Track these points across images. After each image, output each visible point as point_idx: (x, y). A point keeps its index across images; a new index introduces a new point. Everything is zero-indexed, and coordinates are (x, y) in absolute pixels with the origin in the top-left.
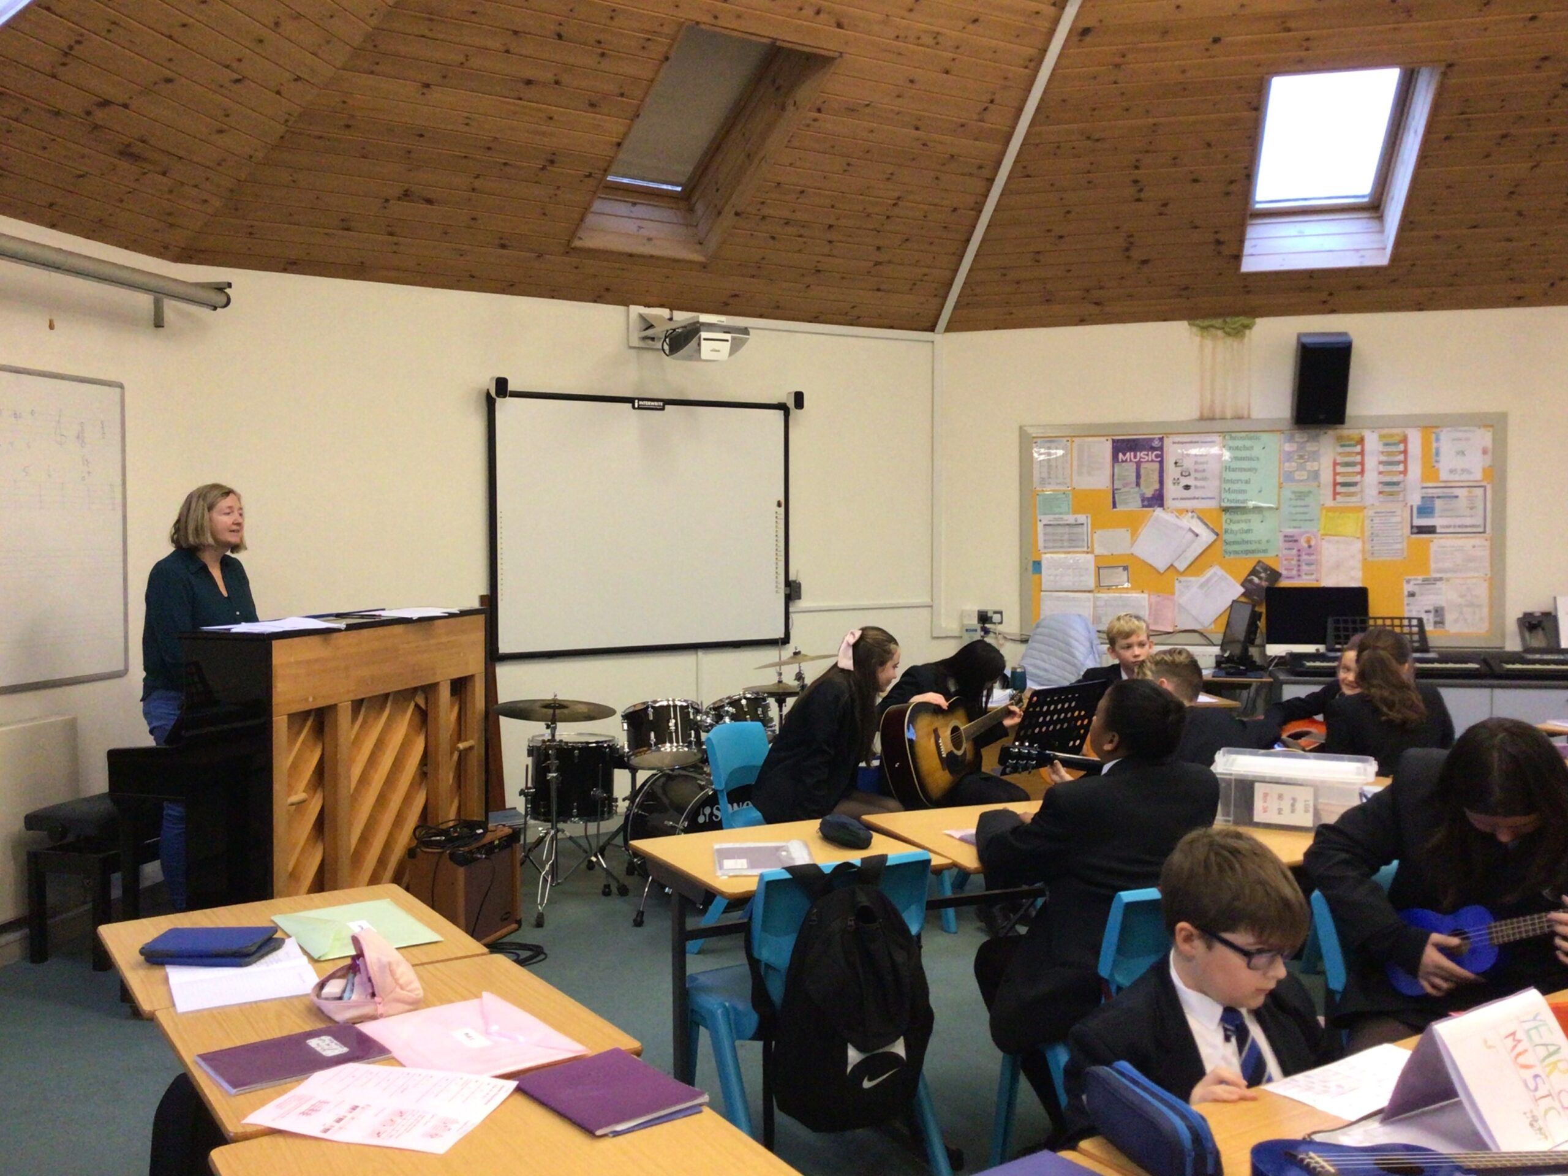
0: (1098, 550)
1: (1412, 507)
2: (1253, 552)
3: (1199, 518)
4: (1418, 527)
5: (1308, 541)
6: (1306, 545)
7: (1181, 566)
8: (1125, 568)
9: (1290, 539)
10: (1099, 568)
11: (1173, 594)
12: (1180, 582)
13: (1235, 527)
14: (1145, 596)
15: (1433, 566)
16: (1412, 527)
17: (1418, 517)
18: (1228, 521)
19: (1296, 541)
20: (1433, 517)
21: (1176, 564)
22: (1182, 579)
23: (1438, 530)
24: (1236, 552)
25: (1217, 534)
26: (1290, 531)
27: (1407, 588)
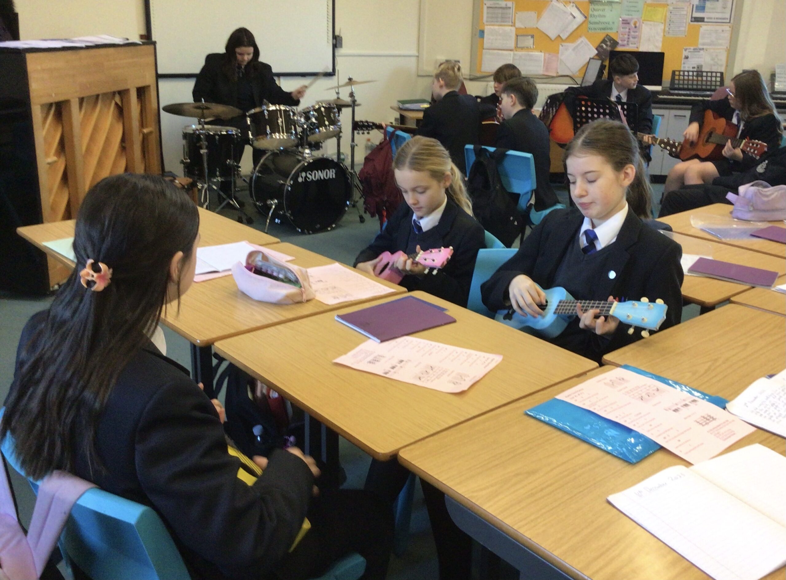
0: (518, 25)
1: (693, 5)
2: (604, 29)
3: (576, 7)
4: (695, 18)
5: (635, 24)
6: (633, 26)
7: (564, 36)
8: (533, 36)
9: (626, 22)
10: (517, 36)
11: (558, 53)
12: (562, 46)
13: (596, 13)
14: (543, 54)
15: (700, 41)
16: (692, 17)
17: (696, 12)
18: (593, 10)
19: (629, 23)
20: (704, 12)
21: (561, 35)
22: (563, 44)
23: (706, 20)
24: (595, 29)
25: (586, 17)
26: (625, 17)
27: (685, 53)
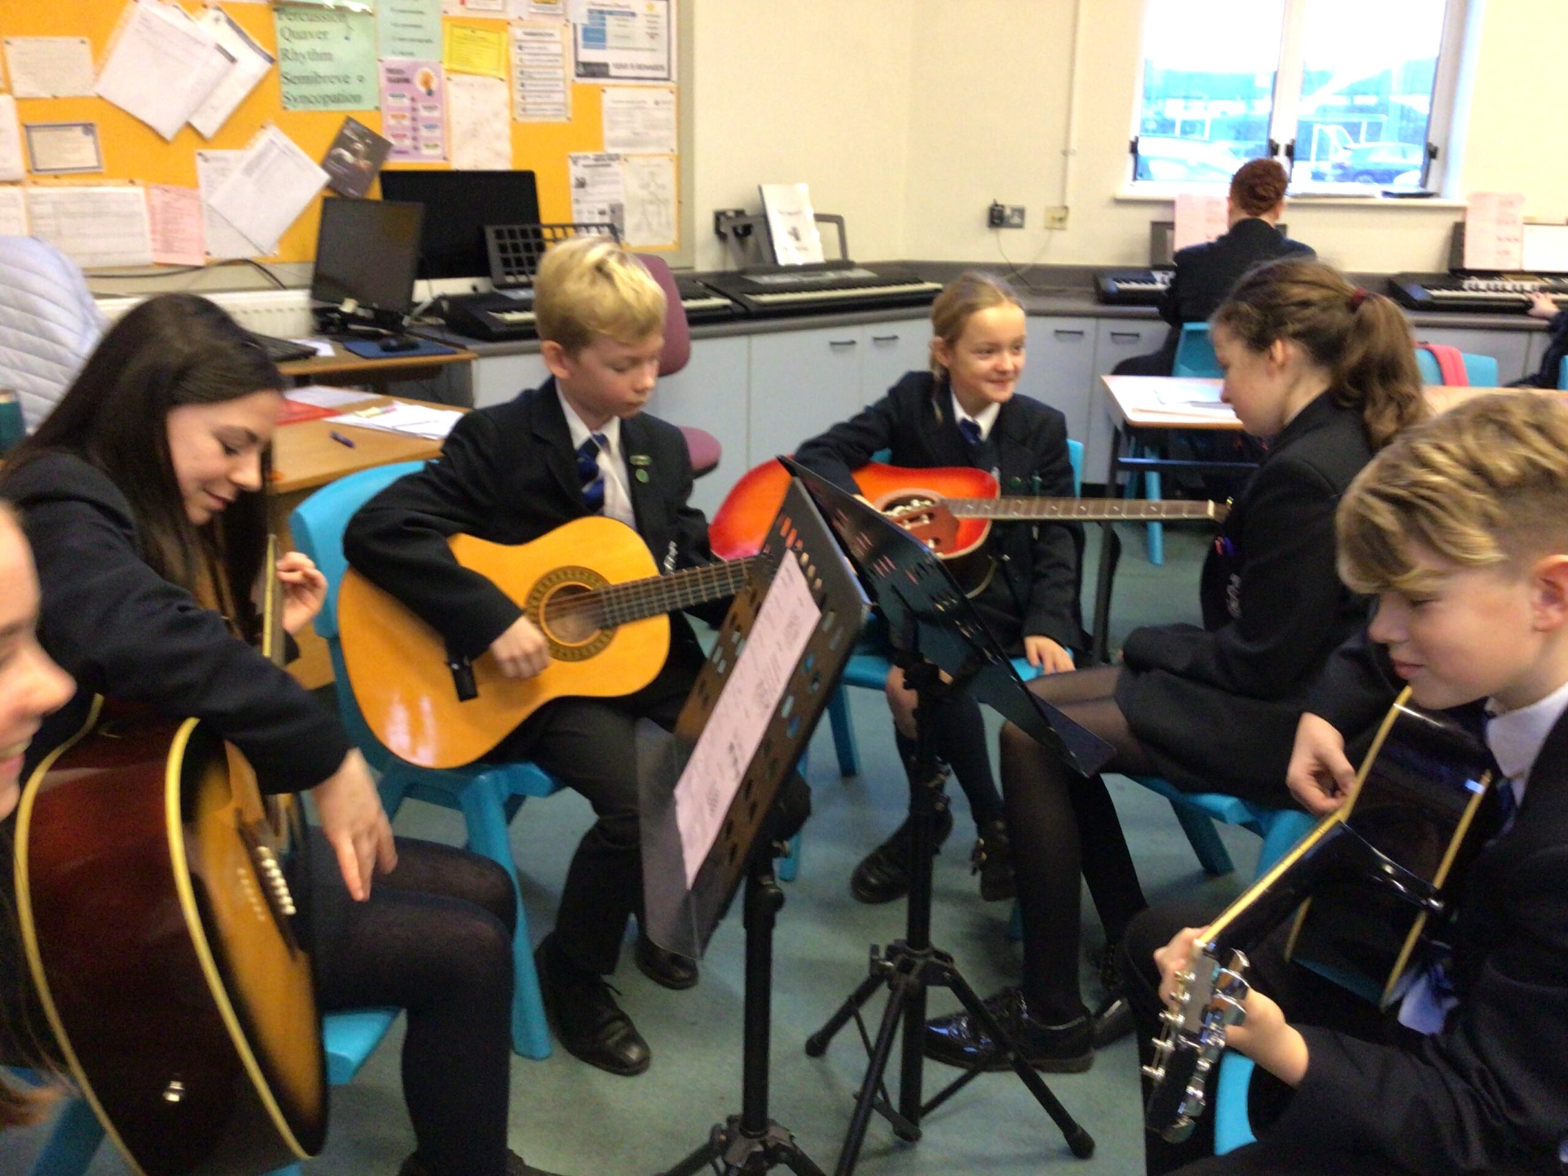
0: (23, 87)
1: (575, 26)
2: (337, 99)
3: (230, 22)
4: (586, 65)
5: (426, 82)
7: (208, 125)
8: (88, 128)
9: (399, 78)
10: (28, 128)
11: (195, 185)
12: (206, 160)
13: (302, 46)
14: (138, 191)
15: (608, 134)
16: (577, 63)
17: (585, 47)
18: (287, 34)
19: (407, 81)
20: (604, 48)
21: (197, 123)
22: (209, 153)
23: (613, 71)
24: (306, 100)
25: (271, 60)
26: (396, 61)
27: (576, 172)
